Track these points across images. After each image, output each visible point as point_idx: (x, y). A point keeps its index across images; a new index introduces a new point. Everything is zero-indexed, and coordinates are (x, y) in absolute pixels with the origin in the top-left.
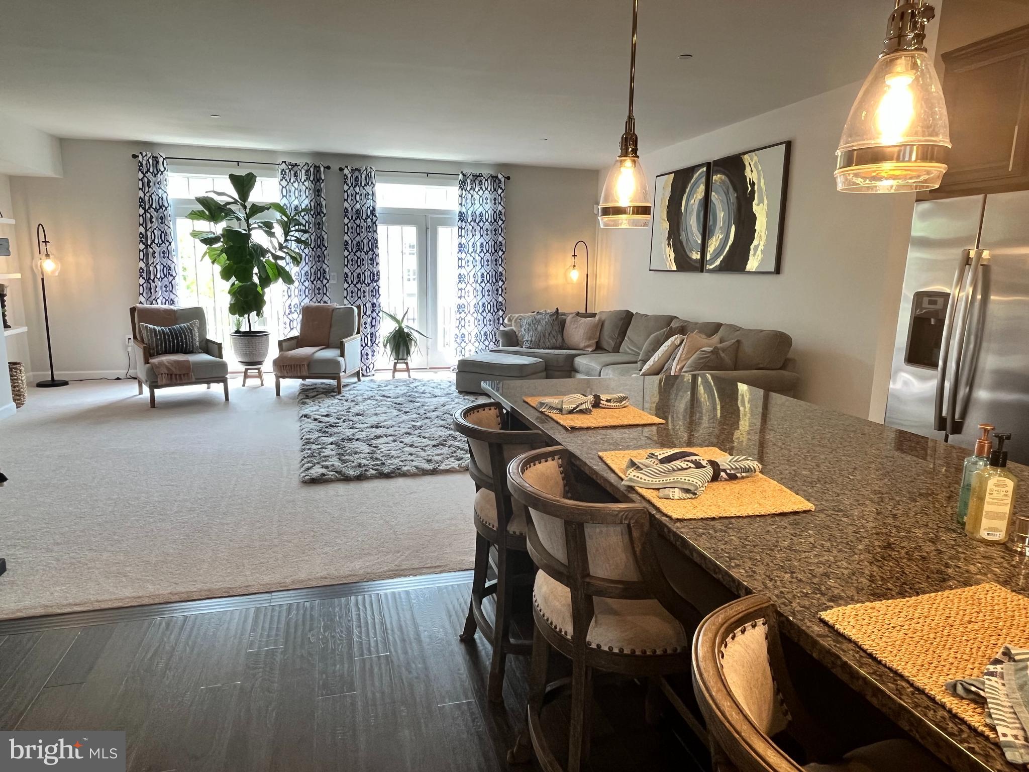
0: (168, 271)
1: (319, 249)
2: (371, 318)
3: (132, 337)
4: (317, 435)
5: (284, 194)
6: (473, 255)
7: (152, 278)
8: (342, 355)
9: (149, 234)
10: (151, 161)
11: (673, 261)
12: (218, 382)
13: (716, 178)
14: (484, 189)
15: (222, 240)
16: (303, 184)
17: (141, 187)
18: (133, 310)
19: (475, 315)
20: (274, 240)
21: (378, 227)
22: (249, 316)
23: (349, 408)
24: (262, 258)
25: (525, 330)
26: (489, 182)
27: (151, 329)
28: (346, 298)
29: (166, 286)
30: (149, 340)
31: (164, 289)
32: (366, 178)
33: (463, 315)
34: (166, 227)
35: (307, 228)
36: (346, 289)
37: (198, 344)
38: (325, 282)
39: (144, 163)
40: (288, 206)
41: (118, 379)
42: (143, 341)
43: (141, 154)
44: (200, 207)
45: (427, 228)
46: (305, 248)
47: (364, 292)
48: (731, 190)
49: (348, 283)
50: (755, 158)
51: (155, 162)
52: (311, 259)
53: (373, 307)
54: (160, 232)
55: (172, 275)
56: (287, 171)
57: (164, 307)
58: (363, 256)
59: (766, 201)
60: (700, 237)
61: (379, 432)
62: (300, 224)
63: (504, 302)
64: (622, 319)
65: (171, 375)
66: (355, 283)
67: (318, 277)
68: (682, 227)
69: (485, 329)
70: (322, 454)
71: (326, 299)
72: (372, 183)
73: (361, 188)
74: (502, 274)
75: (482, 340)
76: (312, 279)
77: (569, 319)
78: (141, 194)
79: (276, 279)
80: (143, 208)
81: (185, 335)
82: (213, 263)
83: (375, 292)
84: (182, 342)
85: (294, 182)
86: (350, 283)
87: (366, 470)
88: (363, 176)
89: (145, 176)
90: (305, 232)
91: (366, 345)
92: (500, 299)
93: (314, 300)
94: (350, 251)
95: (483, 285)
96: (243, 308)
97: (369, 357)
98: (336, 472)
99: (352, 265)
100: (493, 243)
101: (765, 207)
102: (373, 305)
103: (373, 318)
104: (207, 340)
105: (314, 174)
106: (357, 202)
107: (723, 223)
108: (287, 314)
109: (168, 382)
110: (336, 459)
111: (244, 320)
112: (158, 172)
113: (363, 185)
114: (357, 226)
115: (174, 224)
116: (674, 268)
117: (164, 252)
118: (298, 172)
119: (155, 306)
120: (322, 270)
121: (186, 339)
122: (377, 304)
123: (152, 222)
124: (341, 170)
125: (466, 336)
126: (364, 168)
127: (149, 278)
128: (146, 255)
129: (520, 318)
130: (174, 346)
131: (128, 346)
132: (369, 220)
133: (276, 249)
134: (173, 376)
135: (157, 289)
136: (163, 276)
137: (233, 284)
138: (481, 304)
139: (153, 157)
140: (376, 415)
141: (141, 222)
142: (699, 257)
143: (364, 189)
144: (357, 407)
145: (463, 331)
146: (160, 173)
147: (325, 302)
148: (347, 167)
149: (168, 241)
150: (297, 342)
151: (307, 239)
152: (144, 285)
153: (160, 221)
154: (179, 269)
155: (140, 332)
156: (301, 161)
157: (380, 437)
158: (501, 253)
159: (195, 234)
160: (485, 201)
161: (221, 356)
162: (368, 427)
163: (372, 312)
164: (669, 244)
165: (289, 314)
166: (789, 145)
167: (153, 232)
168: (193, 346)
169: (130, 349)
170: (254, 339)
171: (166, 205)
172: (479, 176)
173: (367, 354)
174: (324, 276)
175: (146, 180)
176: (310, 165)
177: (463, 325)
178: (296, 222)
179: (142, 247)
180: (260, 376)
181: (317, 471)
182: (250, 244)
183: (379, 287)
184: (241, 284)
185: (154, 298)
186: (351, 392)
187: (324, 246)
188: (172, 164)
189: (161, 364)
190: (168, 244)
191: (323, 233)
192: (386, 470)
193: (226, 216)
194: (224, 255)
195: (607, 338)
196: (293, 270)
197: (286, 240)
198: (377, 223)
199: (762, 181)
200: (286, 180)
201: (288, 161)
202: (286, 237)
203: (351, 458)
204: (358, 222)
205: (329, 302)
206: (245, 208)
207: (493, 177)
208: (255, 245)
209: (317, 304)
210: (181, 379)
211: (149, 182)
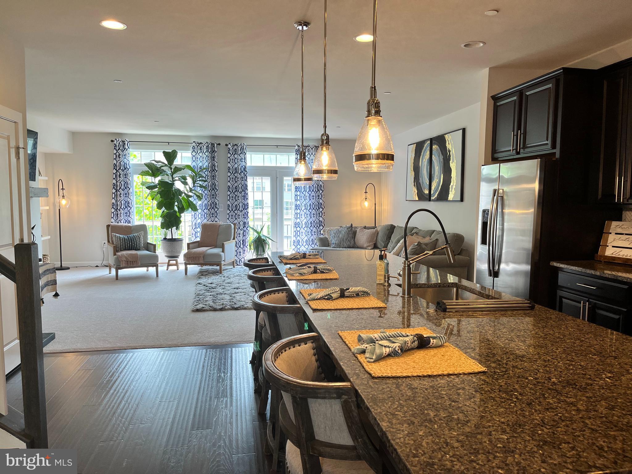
0: (128, 205)
1: (213, 191)
2: (243, 231)
3: (106, 242)
4: (204, 292)
5: (194, 160)
6: (304, 193)
7: (119, 208)
8: (223, 251)
9: (118, 184)
10: (121, 143)
11: (416, 195)
12: (153, 266)
13: (435, 147)
14: (311, 154)
15: (158, 187)
16: (205, 154)
17: (115, 158)
18: (108, 226)
19: (306, 229)
20: (187, 187)
21: (248, 177)
22: (172, 229)
23: (225, 280)
24: (180, 197)
25: (332, 237)
26: (314, 150)
27: (118, 236)
28: (228, 219)
29: (126, 213)
30: (116, 242)
31: (125, 215)
32: (241, 149)
33: (298, 229)
34: (128, 180)
35: (206, 179)
36: (229, 214)
37: (142, 245)
38: (216, 210)
39: (117, 145)
40: (196, 166)
41: (97, 266)
42: (113, 244)
43: (116, 139)
44: (146, 169)
45: (277, 178)
46: (205, 190)
47: (239, 215)
48: (441, 154)
49: (229, 210)
50: (450, 137)
51: (123, 144)
52: (208, 197)
53: (244, 224)
54: (124, 182)
55: (129, 207)
56: (196, 147)
57: (124, 224)
58: (239, 194)
59: (455, 161)
60: (428, 181)
61: (237, 291)
62: (203, 177)
63: (323, 221)
64: (388, 229)
65: (128, 261)
66: (234, 210)
67: (212, 207)
68: (420, 175)
69: (312, 237)
70: (204, 300)
71: (216, 219)
72: (244, 152)
73: (238, 155)
74: (322, 204)
75: (310, 244)
76: (209, 208)
77: (358, 230)
78: (115, 162)
79: (188, 209)
80: (116, 170)
81: (136, 240)
82: (153, 199)
83: (246, 215)
84: (134, 244)
85: (200, 153)
86: (231, 210)
87: (225, 306)
88: (239, 149)
89: (117, 152)
90: (205, 181)
91: (240, 247)
92: (321, 219)
93: (210, 220)
94: (231, 191)
95: (311, 210)
96: (169, 225)
97: (241, 254)
98: (210, 307)
99: (232, 200)
100: (317, 186)
101: (455, 164)
102: (244, 223)
103: (244, 231)
104: (148, 243)
105: (211, 148)
106: (235, 163)
107: (438, 173)
108: (193, 228)
109: (126, 265)
110: (211, 301)
111: (169, 232)
112: (125, 149)
113: (239, 154)
114: (236, 177)
115: (132, 178)
116: (417, 199)
117: (126, 194)
118: (202, 147)
119: (120, 224)
120: (214, 203)
121: (136, 242)
122: (247, 223)
123: (120, 177)
124: (227, 145)
125: (301, 242)
126: (240, 144)
127: (117, 209)
128: (116, 196)
129: (330, 230)
130: (129, 246)
131: (104, 247)
132: (242, 173)
133: (188, 191)
134: (129, 262)
135: (121, 215)
136: (125, 207)
137: (163, 211)
138: (309, 222)
139: (122, 141)
140: (239, 283)
141: (114, 177)
142: (428, 193)
143: (239, 156)
144: (229, 280)
145: (298, 238)
146: (126, 150)
147: (216, 221)
148: (230, 144)
149: (128, 187)
150: (199, 244)
151: (206, 185)
152: (114, 213)
153: (124, 176)
154: (134, 203)
155: (112, 238)
156: (204, 141)
157: (238, 293)
158: (321, 192)
159: (143, 184)
160: (311, 161)
161: (155, 252)
162: (232, 289)
163: (244, 227)
164: (414, 185)
165: (195, 229)
166: (464, 130)
167: (121, 182)
168: (140, 246)
169: (104, 249)
170: (174, 243)
171: (128, 168)
172: (308, 146)
173: (240, 252)
174: (216, 207)
175: (118, 154)
176: (209, 143)
177: (298, 234)
178: (200, 176)
179: (114, 191)
180: (177, 265)
181: (200, 306)
182: (173, 189)
183: (248, 212)
184: (168, 211)
185: (119, 220)
186: (228, 273)
187: (216, 189)
188: (132, 145)
189: (122, 255)
190: (128, 189)
191: (216, 182)
192: (236, 306)
193: (161, 173)
194: (159, 195)
195: (379, 241)
196: (198, 203)
197: (194, 186)
198: (247, 175)
199: (453, 150)
200: (195, 152)
201: (196, 141)
202: (194, 184)
203: (220, 301)
204: (236, 175)
205: (218, 221)
206: (171, 169)
207: (316, 147)
208: (176, 189)
209: (211, 222)
210: (133, 264)
211: (119, 155)
